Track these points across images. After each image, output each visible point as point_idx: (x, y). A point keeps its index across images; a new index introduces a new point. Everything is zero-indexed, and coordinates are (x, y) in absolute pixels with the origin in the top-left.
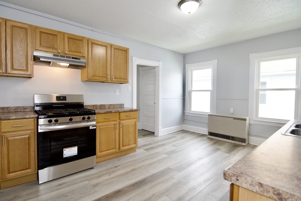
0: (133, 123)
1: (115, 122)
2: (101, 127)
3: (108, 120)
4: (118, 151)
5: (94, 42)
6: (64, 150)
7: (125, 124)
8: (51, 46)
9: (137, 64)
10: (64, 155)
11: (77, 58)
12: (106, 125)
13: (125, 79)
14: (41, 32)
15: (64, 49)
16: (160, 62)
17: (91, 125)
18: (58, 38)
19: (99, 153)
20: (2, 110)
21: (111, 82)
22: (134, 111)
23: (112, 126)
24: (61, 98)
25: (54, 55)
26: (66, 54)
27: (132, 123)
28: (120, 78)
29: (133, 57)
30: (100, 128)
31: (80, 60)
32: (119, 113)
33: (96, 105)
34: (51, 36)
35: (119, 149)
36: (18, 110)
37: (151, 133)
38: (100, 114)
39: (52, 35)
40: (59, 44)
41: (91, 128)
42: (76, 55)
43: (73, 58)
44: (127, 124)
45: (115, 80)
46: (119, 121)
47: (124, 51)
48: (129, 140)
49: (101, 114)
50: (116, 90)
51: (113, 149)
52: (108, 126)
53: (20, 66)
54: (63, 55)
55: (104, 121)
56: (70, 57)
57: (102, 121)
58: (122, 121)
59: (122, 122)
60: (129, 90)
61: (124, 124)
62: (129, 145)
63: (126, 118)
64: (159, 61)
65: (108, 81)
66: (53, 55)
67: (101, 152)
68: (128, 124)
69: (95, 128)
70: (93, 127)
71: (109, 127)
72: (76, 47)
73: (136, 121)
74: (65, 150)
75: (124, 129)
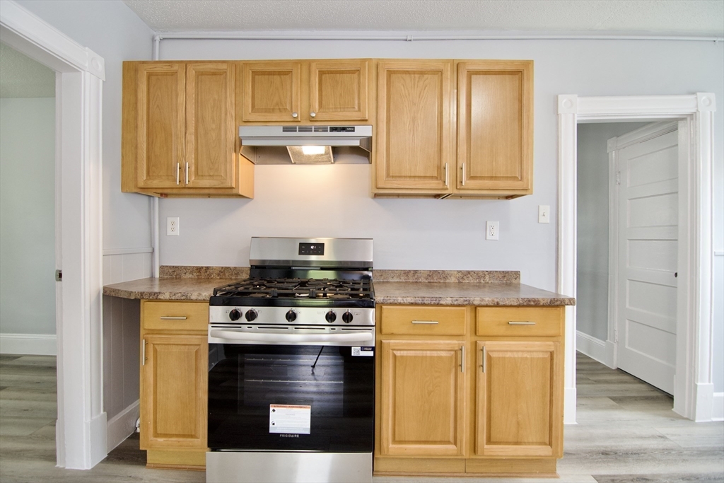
0: (541, 355)
1: (454, 343)
2: (398, 353)
3: (426, 332)
4: (466, 453)
5: (394, 67)
6: (271, 409)
7: (501, 355)
8: (277, 104)
9: (577, 119)
10: (271, 425)
11: (344, 129)
12: (419, 348)
13: (515, 178)
14: (255, 73)
15: (310, 106)
16: (703, 97)
17: (356, 343)
18: (294, 80)
19: (391, 446)
20: (198, 274)
21: (456, 192)
22: (543, 306)
23: (443, 354)
24: (312, 247)
25: (286, 129)
26: (312, 120)
27: (535, 355)
28: (491, 178)
29: (560, 96)
30: (395, 356)
31: (354, 131)
32: (475, 308)
33: (416, 272)
34: (277, 78)
35: (474, 448)
36: (224, 274)
37: (658, 394)
38: (395, 304)
39: (280, 73)
40: (297, 94)
41: (356, 352)
42: (341, 117)
43: (333, 129)
44: (509, 355)
45: (473, 183)
46: (474, 338)
47: (507, 77)
48: (518, 423)
49: (400, 304)
50: (489, 224)
51: (448, 442)
52: (428, 353)
53: (211, 169)
54: (308, 124)
55: (411, 332)
56: (325, 129)
57: (403, 330)
58: (487, 343)
59: (488, 345)
60: (542, 220)
61: (494, 355)
62: (517, 443)
63: (502, 331)
64: (694, 93)
65: (447, 192)
66: (282, 130)
67: (401, 442)
68: (516, 355)
69: (371, 354)
70: (363, 349)
71: (431, 357)
72: (341, 95)
73: (552, 349)
74: (274, 411)
75: (495, 373)
